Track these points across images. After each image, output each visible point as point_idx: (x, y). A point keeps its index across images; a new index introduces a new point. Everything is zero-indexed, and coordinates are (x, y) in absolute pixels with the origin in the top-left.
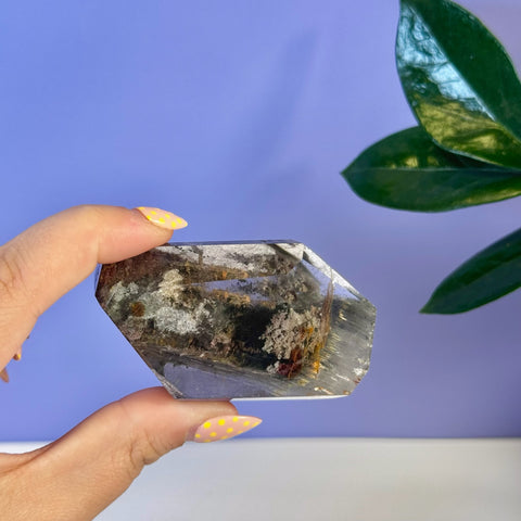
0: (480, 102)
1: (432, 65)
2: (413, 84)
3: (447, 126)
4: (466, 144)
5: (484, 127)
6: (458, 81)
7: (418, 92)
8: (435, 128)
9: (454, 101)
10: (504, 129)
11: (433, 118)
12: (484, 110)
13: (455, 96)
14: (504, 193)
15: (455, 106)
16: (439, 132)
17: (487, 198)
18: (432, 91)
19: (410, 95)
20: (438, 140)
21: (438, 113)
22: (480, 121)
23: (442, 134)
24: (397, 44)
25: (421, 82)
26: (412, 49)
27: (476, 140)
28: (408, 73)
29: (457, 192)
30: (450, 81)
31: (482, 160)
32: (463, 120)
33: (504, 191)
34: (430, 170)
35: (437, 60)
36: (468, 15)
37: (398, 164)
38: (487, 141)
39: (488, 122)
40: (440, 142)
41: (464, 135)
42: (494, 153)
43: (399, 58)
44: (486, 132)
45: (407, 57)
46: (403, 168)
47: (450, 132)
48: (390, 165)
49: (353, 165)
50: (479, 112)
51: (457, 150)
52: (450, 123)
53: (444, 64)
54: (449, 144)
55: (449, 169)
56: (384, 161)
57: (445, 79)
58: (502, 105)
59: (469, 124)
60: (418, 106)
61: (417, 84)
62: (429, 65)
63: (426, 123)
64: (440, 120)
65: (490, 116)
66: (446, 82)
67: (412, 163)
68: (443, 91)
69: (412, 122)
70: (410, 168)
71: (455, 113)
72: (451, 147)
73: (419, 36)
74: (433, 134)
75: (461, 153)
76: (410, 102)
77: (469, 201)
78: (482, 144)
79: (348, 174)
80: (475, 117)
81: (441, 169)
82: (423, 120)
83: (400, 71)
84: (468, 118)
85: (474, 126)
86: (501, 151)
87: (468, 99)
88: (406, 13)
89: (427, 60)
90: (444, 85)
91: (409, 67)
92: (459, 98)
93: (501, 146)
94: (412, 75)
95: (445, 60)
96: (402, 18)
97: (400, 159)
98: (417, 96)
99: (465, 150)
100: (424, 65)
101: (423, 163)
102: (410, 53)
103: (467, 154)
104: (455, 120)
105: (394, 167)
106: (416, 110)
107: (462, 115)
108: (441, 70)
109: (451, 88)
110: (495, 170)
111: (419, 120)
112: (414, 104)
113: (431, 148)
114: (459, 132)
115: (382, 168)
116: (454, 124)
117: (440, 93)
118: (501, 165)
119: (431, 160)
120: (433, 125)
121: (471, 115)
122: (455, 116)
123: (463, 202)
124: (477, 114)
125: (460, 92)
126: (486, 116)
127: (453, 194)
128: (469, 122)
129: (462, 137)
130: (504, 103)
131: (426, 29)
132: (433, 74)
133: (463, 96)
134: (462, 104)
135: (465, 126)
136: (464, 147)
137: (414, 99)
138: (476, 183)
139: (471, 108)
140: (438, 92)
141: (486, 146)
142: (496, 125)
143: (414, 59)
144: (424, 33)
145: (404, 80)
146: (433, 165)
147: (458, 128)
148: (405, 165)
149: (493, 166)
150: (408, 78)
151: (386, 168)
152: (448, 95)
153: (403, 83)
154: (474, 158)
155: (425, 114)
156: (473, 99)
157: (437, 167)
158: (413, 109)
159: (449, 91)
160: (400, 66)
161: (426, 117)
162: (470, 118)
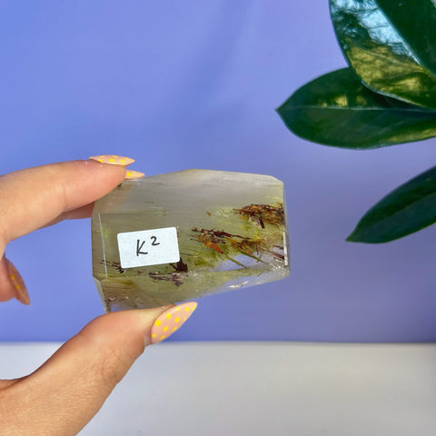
0: (406, 47)
1: (363, 11)
2: (344, 29)
3: (375, 69)
4: (391, 86)
5: (409, 70)
6: (387, 26)
7: (350, 37)
8: (364, 70)
9: (383, 45)
10: (428, 72)
11: (362, 61)
12: (410, 54)
13: (383, 40)
14: (427, 132)
15: (383, 50)
16: (368, 75)
17: (411, 137)
18: (363, 36)
19: (341, 39)
20: (367, 81)
21: (366, 55)
22: (406, 65)
23: (371, 76)
25: (352, 26)
27: (402, 82)
28: (341, 18)
29: (384, 130)
30: (380, 26)
31: (408, 101)
32: (391, 63)
33: (427, 131)
34: (359, 109)
35: (367, 6)
37: (329, 103)
38: (412, 84)
39: (414, 66)
40: (369, 84)
41: (391, 77)
42: (418, 95)
43: (332, 3)
44: (412, 75)
45: (340, 2)
46: (333, 107)
47: (378, 75)
48: (321, 104)
49: (288, 102)
50: (406, 56)
51: (384, 91)
52: (378, 66)
53: (374, 10)
54: (377, 85)
55: (376, 108)
56: (316, 100)
57: (375, 24)
58: (427, 51)
59: (396, 68)
60: (349, 49)
61: (349, 28)
62: (360, 10)
63: (356, 65)
64: (370, 63)
65: (416, 60)
66: (375, 27)
67: (342, 102)
68: (372, 36)
69: (345, 65)
70: (339, 107)
71: (383, 56)
72: (379, 89)
74: (362, 76)
75: (388, 95)
76: (342, 45)
77: (395, 139)
78: (407, 87)
79: (282, 111)
80: (401, 61)
81: (369, 109)
82: (353, 63)
83: (332, 16)
84: (395, 61)
85: (400, 69)
86: (426, 93)
87: (396, 44)
89: (358, 6)
90: (375, 30)
91: (342, 12)
92: (387, 42)
93: (426, 89)
94: (343, 20)
95: (375, 6)
97: (330, 98)
98: (348, 39)
99: (392, 92)
100: (356, 11)
101: (352, 102)
103: (394, 96)
104: (382, 63)
105: (325, 105)
106: (347, 53)
107: (389, 58)
108: (372, 16)
109: (379, 32)
110: (418, 110)
111: (349, 62)
112: (345, 47)
113: (359, 90)
114: (386, 75)
115: (314, 107)
116: (382, 67)
117: (370, 38)
118: (424, 106)
119: (359, 99)
120: (365, 66)
121: (398, 59)
122: (383, 60)
123: (389, 141)
124: (403, 58)
125: (388, 37)
126: (412, 61)
127: (380, 133)
128: (396, 65)
129: (388, 80)
130: (430, 48)
132: (364, 20)
133: (391, 41)
134: (390, 49)
135: (392, 69)
136: (391, 88)
137: (345, 42)
138: (401, 123)
139: (398, 52)
140: (368, 37)
141: (411, 88)
142: (421, 69)
143: (346, 4)
145: (336, 24)
146: (361, 104)
147: (386, 71)
148: (336, 104)
149: (417, 107)
150: (340, 23)
151: (318, 106)
152: (377, 40)
153: (335, 27)
154: (400, 99)
155: (356, 56)
156: (400, 43)
157: (365, 106)
158: (345, 52)
159: (378, 36)
160: (333, 11)
161: (356, 59)
162: (397, 62)
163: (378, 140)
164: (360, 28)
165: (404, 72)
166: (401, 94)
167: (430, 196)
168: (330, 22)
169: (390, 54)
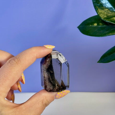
4: (110, 19)
6: (108, 3)
11: (101, 13)
15: (107, 10)
16: (103, 16)
20: (103, 18)
25: (98, 3)
27: (112, 18)
28: (95, 1)
29: (107, 31)
30: (106, 3)
32: (109, 13)
34: (100, 26)
40: (103, 19)
41: (109, 17)
46: (93, 26)
47: (105, 16)
49: (80, 25)
51: (107, 21)
52: (106, 14)
54: (105, 19)
55: (105, 26)
56: (88, 24)
60: (97, 10)
64: (103, 13)
68: (104, 6)
69: (97, 14)
72: (106, 20)
74: (101, 17)
75: (109, 22)
76: (95, 9)
77: (111, 34)
78: (114, 19)
79: (79, 27)
80: (112, 12)
82: (99, 13)
84: (110, 12)
90: (104, 4)
92: (108, 7)
97: (92, 23)
98: (97, 7)
99: (109, 21)
101: (98, 24)
103: (110, 22)
104: (107, 13)
105: (91, 26)
107: (109, 12)
111: (98, 13)
112: (96, 9)
113: (101, 21)
114: (108, 16)
115: (88, 26)
119: (100, 24)
121: (111, 12)
123: (109, 34)
127: (106, 32)
129: (108, 18)
132: (102, 1)
133: (109, 7)
134: (109, 9)
136: (109, 20)
137: (96, 8)
138: (112, 29)
139: (111, 10)
140: (102, 6)
145: (94, 3)
147: (108, 15)
148: (94, 25)
150: (95, 3)
152: (105, 7)
153: (93, 4)
156: (112, 8)
157: (102, 25)
158: (96, 10)
159: (105, 6)
161: (99, 12)
162: (111, 13)
163: (106, 34)
164: (100, 4)
165: (113, 15)
166: (112, 21)
169: (109, 10)
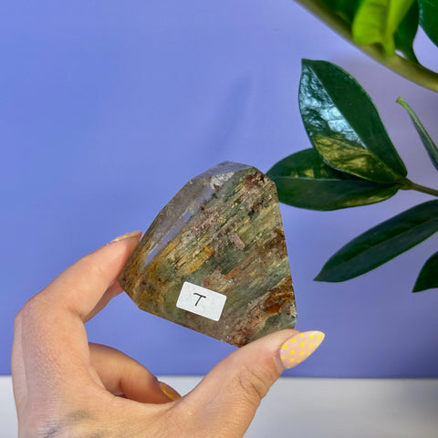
0: (356, 135)
1: (324, 108)
2: (310, 120)
3: (334, 150)
5: (358, 153)
6: (341, 119)
8: (325, 152)
9: (338, 133)
10: (371, 154)
11: (323, 145)
12: (359, 140)
13: (339, 129)
15: (339, 137)
16: (330, 154)
17: (360, 202)
18: (324, 126)
19: (308, 127)
20: (328, 160)
21: (327, 141)
22: (356, 148)
23: (330, 156)
24: (300, 92)
25: (315, 119)
26: (309, 95)
27: (353, 161)
28: (308, 112)
30: (336, 119)
31: (358, 175)
32: (344, 147)
33: (372, 198)
34: (322, 180)
35: (327, 105)
36: (348, 75)
37: (300, 175)
38: (359, 163)
39: (362, 150)
41: (345, 158)
42: (365, 171)
43: (301, 101)
44: (360, 156)
45: (307, 102)
46: (303, 178)
47: (336, 155)
48: (294, 175)
50: (356, 141)
51: (341, 167)
53: (332, 107)
54: (335, 163)
55: (335, 180)
56: (289, 175)
57: (333, 118)
58: (370, 138)
60: (314, 136)
61: (313, 120)
62: (321, 108)
63: (319, 148)
65: (363, 145)
67: (310, 174)
68: (331, 127)
69: (311, 146)
70: (307, 178)
71: (339, 142)
72: (336, 166)
73: (315, 87)
74: (324, 156)
75: (343, 170)
76: (308, 133)
77: (348, 203)
81: (330, 180)
82: (316, 145)
83: (301, 111)
84: (348, 145)
85: (352, 152)
86: (371, 170)
87: (348, 132)
88: (306, 70)
89: (320, 105)
90: (332, 121)
91: (307, 109)
92: (342, 131)
93: (370, 167)
94: (310, 114)
95: (333, 105)
96: (303, 74)
97: (300, 171)
99: (346, 168)
100: (317, 108)
101: (317, 175)
102: (309, 98)
103: (348, 171)
104: (338, 147)
105: (297, 177)
106: (312, 139)
107: (343, 143)
108: (330, 111)
109: (336, 124)
110: (365, 182)
111: (314, 146)
112: (311, 134)
113: (322, 166)
114: (342, 156)
115: (287, 177)
116: (338, 149)
117: (329, 128)
118: (369, 179)
119: (322, 172)
120: (326, 148)
121: (350, 144)
122: (339, 144)
123: (344, 204)
124: (353, 143)
125: (343, 127)
126: (360, 146)
128: (348, 149)
129: (342, 160)
130: (372, 137)
131: (320, 83)
132: (324, 114)
133: (345, 130)
134: (344, 136)
135: (346, 151)
136: (345, 166)
137: (311, 131)
138: (353, 191)
139: (350, 138)
140: (327, 126)
141: (360, 166)
142: (366, 152)
143: (311, 102)
144: (319, 86)
145: (303, 116)
146: (323, 176)
147: (341, 153)
148: (305, 176)
149: (364, 180)
150: (306, 116)
151: (291, 177)
152: (335, 129)
153: (303, 119)
154: (352, 173)
155: (319, 141)
156: (351, 132)
157: (327, 178)
158: (310, 137)
159: (335, 126)
160: (303, 107)
161: (319, 143)
162: (350, 146)
164: (322, 120)
165: (355, 153)
166: (351, 170)
167: (376, 246)
168: (300, 115)
169: (343, 140)
